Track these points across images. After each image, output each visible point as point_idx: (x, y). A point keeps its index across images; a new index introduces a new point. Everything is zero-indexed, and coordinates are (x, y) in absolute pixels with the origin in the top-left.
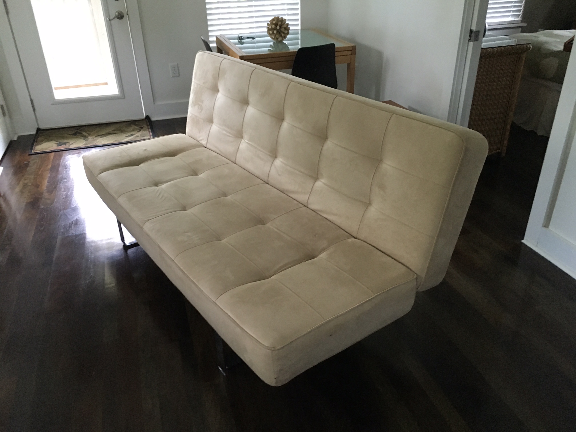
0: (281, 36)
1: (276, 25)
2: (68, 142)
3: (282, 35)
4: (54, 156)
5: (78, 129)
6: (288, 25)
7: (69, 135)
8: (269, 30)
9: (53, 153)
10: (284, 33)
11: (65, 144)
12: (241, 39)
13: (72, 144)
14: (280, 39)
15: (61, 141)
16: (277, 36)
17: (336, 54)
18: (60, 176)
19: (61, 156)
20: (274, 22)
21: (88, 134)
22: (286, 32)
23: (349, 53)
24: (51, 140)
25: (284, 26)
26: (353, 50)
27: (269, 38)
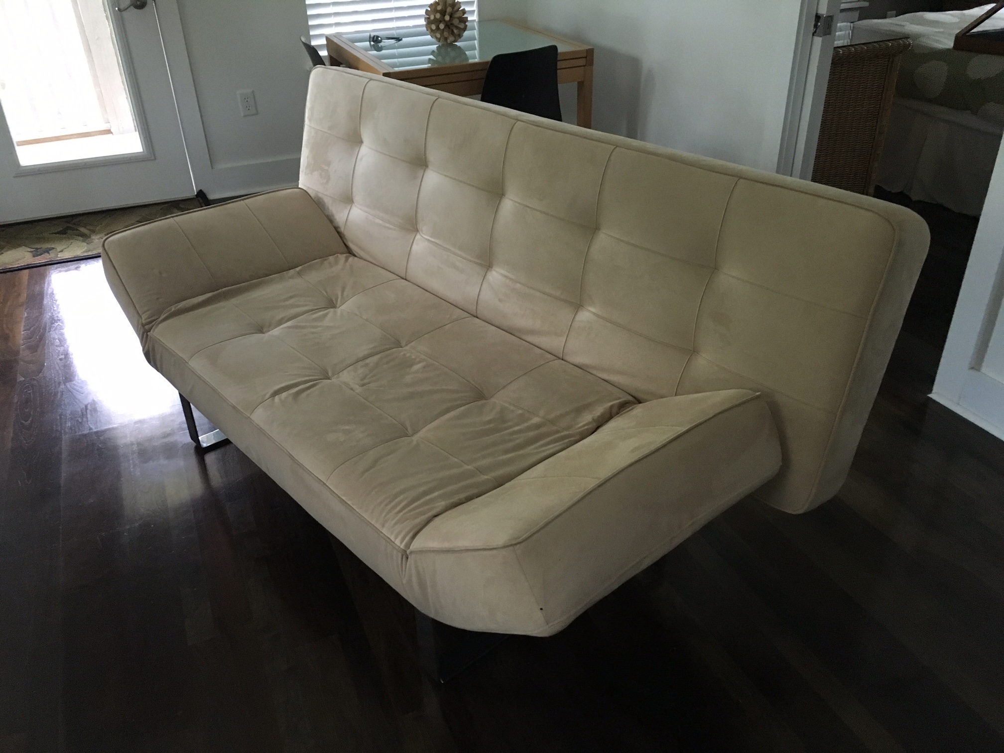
0: (453, 33)
1: (443, 13)
2: (53, 248)
3: (455, 31)
4: (31, 277)
5: (68, 222)
6: (464, 12)
7: (55, 233)
8: (429, 22)
9: (27, 271)
10: (457, 28)
11: (48, 251)
12: (375, 40)
13: (61, 251)
14: (451, 39)
15: (38, 246)
16: (446, 34)
17: (560, 65)
18: (47, 316)
19: (43, 277)
20: (439, 8)
21: (89, 230)
22: (462, 26)
23: (582, 62)
24: (20, 246)
25: (458, 15)
26: (588, 56)
27: (429, 37)
